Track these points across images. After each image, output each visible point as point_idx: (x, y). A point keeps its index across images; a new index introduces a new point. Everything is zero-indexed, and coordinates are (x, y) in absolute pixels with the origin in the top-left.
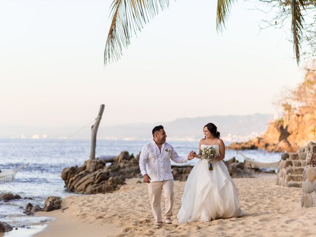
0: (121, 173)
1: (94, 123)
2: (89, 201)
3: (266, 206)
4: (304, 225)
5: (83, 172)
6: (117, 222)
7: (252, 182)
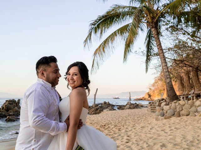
0: (103, 108)
1: (95, 94)
2: (90, 117)
3: (144, 119)
4: (158, 131)
5: (92, 108)
6: (96, 125)
7: (140, 110)
